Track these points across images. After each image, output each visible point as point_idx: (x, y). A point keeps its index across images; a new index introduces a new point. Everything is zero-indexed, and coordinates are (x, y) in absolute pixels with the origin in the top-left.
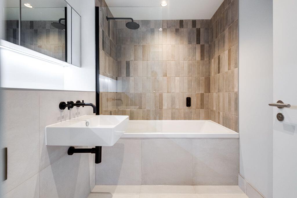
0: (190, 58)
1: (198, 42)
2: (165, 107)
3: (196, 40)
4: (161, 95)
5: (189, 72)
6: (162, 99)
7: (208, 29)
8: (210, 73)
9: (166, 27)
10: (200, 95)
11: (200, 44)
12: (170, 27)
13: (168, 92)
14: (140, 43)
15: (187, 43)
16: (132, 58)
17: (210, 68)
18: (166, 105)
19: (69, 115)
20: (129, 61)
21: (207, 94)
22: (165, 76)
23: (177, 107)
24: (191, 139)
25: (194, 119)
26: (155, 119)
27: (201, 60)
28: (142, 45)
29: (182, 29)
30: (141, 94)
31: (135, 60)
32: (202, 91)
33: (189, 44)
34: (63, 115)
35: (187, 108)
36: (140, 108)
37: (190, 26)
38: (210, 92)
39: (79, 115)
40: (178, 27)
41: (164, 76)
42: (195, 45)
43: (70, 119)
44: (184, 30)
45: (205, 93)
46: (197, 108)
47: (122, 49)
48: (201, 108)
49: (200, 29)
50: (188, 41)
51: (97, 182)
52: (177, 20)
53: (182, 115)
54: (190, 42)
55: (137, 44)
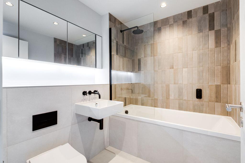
0: (201, 47)
1: (211, 27)
2: (172, 97)
3: (208, 26)
4: (168, 86)
5: (199, 62)
6: (169, 90)
7: (227, 10)
8: (229, 61)
9: (173, 23)
10: (214, 87)
11: (214, 29)
12: (176, 21)
13: (175, 84)
14: (149, 42)
15: (197, 32)
16: (143, 56)
17: (229, 55)
18: (173, 96)
19: (88, 98)
20: (140, 59)
21: (226, 86)
22: (172, 68)
23: (185, 98)
24: (182, 131)
25: (206, 113)
26: (162, 107)
27: (216, 47)
28: (150, 43)
29: (191, 20)
30: (150, 85)
31: (144, 57)
32: (218, 82)
33: (199, 33)
34: (85, 98)
35: (197, 100)
36: (149, 96)
37: (200, 14)
38: (230, 84)
39: (96, 99)
40: (186, 19)
41: (170, 68)
42: (207, 33)
43: (89, 100)
44: (193, 20)
45: (221, 85)
46: (210, 101)
47: (135, 50)
48: (217, 102)
49: (214, 13)
50: (198, 30)
51: (110, 144)
52: (184, 13)
53: (192, 107)
54: (200, 30)
55: (147, 44)
